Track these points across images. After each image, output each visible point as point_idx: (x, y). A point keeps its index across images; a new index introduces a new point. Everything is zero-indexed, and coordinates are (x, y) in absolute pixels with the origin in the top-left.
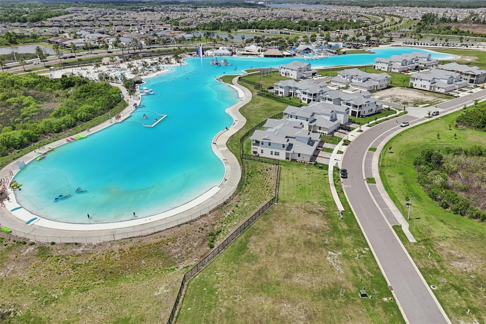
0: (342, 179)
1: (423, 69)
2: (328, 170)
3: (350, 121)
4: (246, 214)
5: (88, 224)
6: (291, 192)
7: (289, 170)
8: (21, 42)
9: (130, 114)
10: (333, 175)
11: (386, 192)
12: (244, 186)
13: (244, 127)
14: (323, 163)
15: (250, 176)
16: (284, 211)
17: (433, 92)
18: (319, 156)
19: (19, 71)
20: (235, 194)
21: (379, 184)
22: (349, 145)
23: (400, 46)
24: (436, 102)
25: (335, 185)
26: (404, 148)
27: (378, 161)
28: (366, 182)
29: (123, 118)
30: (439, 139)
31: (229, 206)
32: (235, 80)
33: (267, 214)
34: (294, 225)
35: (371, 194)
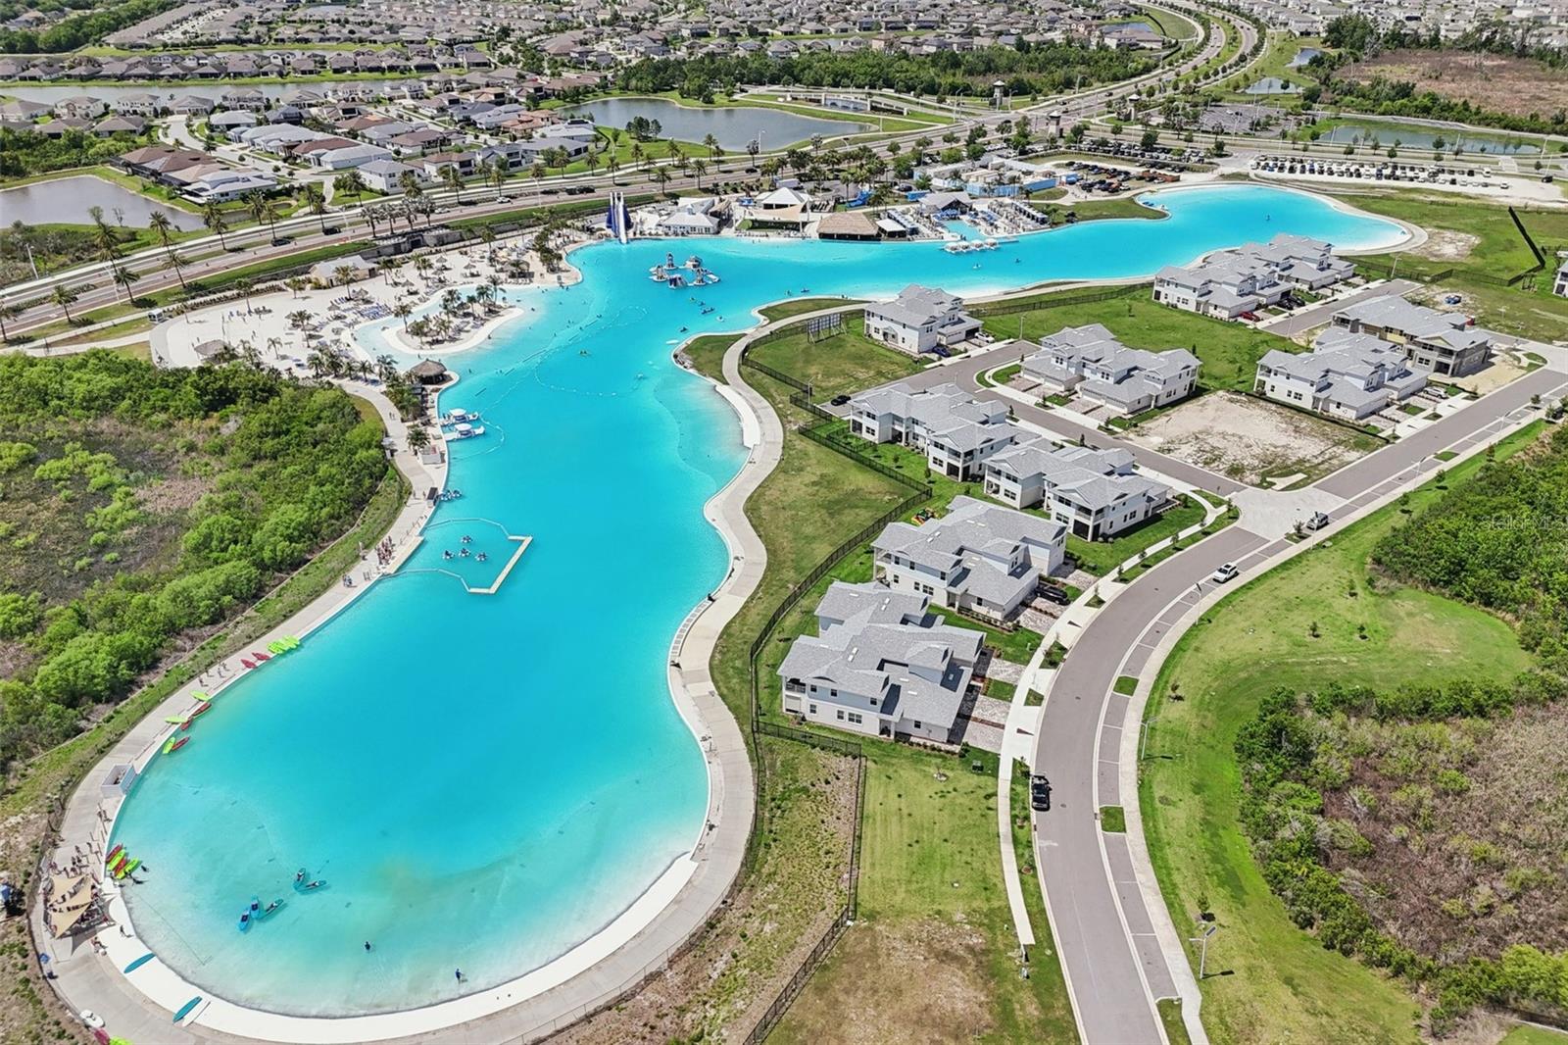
0: (1033, 813)
1: (1303, 304)
2: (997, 777)
3: (1071, 561)
4: (769, 968)
5: (341, 1017)
6: (893, 874)
7: (889, 778)
8: (35, 165)
9: (421, 534)
10: (1012, 799)
11: (1150, 865)
12: (762, 851)
13: (759, 586)
14: (984, 748)
15: (779, 807)
16: (873, 953)
17: (1320, 417)
18: (976, 719)
19: (53, 326)
20: (737, 886)
21: (1134, 834)
22: (1062, 665)
23: (1246, 177)
24: (1326, 465)
25: (1016, 841)
26: (1216, 679)
27: (1137, 736)
28: (1098, 824)
29: (400, 554)
30: (1317, 636)
31: (722, 932)
32: (731, 359)
33: (826, 968)
34: (897, 1006)
35: (1110, 877)
